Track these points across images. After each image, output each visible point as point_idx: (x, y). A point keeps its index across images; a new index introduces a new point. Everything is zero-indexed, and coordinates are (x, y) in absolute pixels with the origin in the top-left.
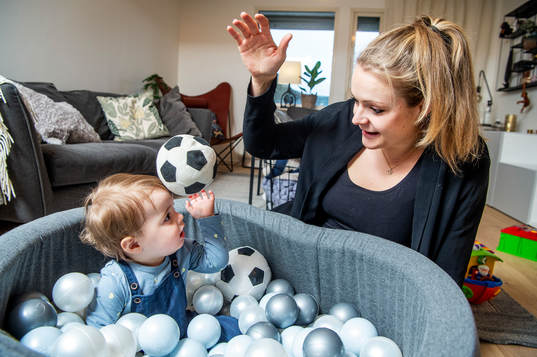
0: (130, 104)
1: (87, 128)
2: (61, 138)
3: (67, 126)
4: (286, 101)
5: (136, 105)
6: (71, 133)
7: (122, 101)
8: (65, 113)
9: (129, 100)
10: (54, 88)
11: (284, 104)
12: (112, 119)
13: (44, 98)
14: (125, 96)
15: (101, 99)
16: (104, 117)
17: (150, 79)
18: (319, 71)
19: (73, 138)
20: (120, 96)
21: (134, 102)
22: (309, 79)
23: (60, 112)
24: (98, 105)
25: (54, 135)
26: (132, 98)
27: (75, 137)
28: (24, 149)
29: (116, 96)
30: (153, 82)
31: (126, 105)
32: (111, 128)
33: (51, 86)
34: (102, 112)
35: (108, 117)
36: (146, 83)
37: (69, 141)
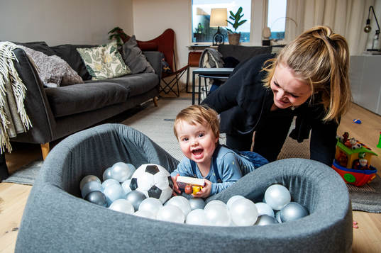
0: (101, 52)
1: (73, 74)
2: (56, 83)
3: (59, 73)
4: (216, 40)
5: (105, 53)
6: (62, 78)
7: (95, 50)
8: (57, 64)
9: (100, 49)
10: (46, 45)
11: (215, 43)
12: (89, 64)
13: (42, 55)
14: (97, 46)
15: (80, 50)
16: (83, 63)
17: (113, 31)
18: (241, 15)
19: (64, 82)
20: (93, 47)
21: (103, 51)
22: (233, 22)
23: (53, 64)
24: (78, 54)
25: (51, 80)
26: (102, 48)
27: (65, 80)
28: (34, 94)
29: (90, 47)
30: (116, 33)
31: (98, 53)
32: (89, 71)
33: (44, 44)
34: (82, 60)
35: (86, 63)
36: (110, 34)
37: (62, 84)
